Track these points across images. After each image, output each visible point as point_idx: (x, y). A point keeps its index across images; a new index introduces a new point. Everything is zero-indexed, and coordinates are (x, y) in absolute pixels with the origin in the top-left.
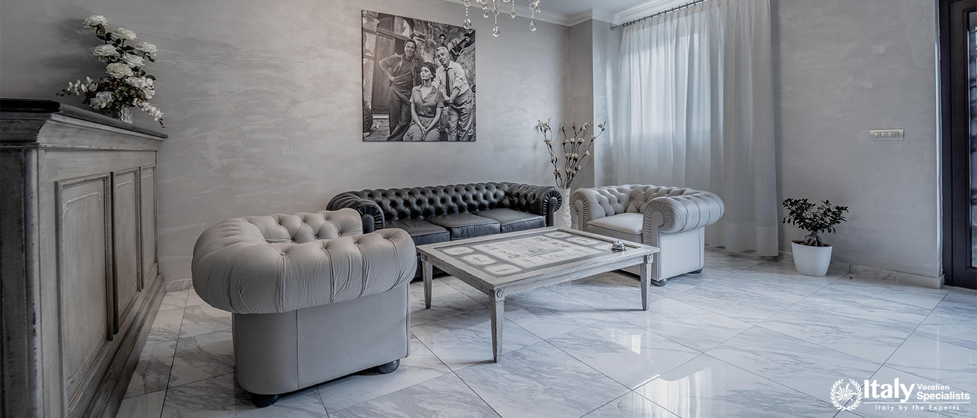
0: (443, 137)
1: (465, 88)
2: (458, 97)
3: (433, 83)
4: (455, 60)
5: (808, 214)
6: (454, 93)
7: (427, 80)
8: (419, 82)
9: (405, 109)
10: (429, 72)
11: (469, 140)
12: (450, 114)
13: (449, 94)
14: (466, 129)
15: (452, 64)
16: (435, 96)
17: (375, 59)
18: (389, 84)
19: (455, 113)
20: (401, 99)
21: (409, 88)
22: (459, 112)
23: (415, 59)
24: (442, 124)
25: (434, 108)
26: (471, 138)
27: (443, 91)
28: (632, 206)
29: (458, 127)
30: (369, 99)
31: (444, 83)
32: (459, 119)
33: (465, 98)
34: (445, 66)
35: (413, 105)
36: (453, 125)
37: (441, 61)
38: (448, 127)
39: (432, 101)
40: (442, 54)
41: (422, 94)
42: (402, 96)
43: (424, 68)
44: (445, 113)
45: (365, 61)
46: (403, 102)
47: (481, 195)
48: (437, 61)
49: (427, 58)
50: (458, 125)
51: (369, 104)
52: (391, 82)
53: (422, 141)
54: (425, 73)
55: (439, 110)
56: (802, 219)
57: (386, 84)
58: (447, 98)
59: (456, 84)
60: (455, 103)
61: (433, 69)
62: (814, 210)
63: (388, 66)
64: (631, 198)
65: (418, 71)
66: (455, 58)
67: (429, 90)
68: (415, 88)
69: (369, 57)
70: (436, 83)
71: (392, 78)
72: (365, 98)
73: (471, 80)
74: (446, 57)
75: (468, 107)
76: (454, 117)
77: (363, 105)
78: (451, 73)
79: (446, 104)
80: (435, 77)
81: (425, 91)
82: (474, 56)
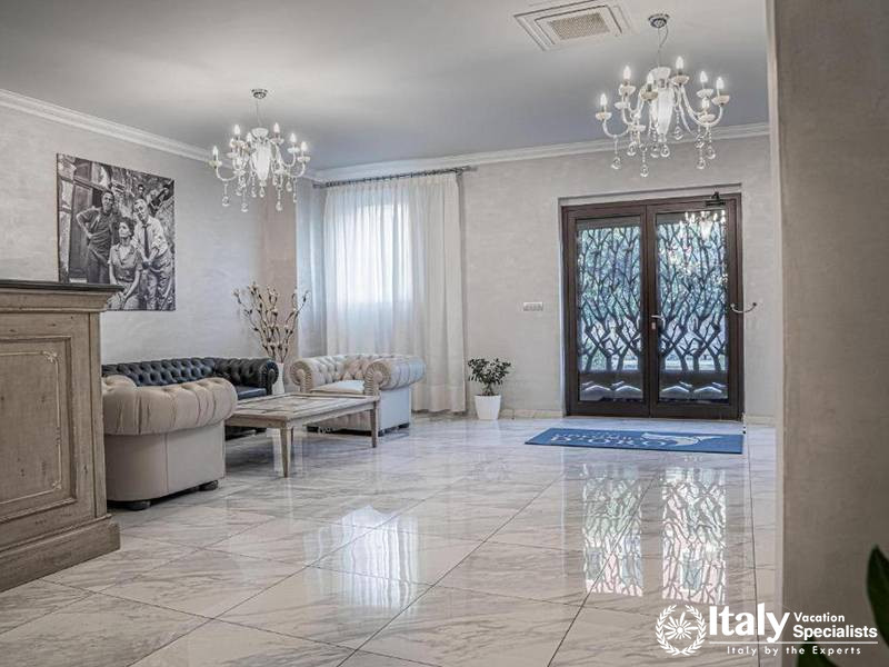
0: (142, 306)
1: (165, 247)
2: (158, 258)
3: (132, 242)
4: (153, 215)
5: (485, 371)
6: (153, 254)
7: (125, 239)
8: (117, 241)
9: (102, 271)
10: (128, 230)
11: (168, 309)
12: (148, 279)
13: (147, 255)
14: (165, 295)
15: (151, 220)
16: (133, 257)
17: (72, 212)
18: (85, 243)
19: (153, 277)
20: (99, 260)
21: (105, 247)
22: (158, 276)
23: (113, 211)
24: (141, 290)
25: (133, 271)
26: (171, 307)
27: (142, 251)
28: (347, 375)
29: (158, 294)
30: (65, 259)
31: (143, 242)
32: (158, 285)
33: (165, 260)
34: (144, 222)
35: (111, 268)
36: (152, 291)
37: (139, 215)
38: (147, 293)
39: (130, 263)
40: (141, 208)
41: (120, 254)
42: (99, 256)
43: (122, 224)
44: (144, 277)
45: (62, 214)
46: (101, 264)
47: (189, 371)
48: (136, 216)
49: (125, 212)
50: (157, 290)
51: (66, 266)
52: (89, 240)
53: (121, 309)
54: (124, 231)
55: (137, 273)
56: (481, 376)
57: (84, 241)
58: (145, 259)
59: (155, 243)
60: (154, 265)
61: (131, 225)
62: (488, 366)
63: (85, 221)
64: (346, 367)
65: (116, 228)
66: (153, 213)
67: (128, 250)
68: (113, 248)
69: (67, 211)
70: (134, 242)
71: (90, 235)
72: (62, 260)
73: (170, 240)
74: (145, 211)
75: (167, 270)
76: (153, 283)
77: (59, 267)
78: (149, 230)
79: (145, 266)
80: (133, 234)
81: (124, 251)
82: (173, 211)
